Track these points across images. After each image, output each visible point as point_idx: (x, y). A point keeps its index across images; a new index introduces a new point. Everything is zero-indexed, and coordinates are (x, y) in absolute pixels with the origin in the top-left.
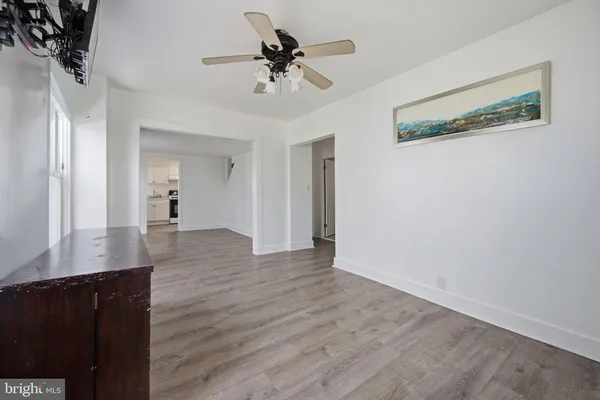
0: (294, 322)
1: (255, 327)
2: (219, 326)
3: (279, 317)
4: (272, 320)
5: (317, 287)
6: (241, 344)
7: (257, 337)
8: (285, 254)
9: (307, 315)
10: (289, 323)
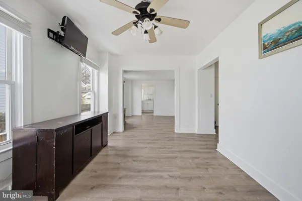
0: (156, 177)
1: (135, 172)
2: (122, 165)
3: (152, 171)
4: (147, 171)
5: (191, 161)
6: (120, 178)
7: (131, 177)
8: (193, 135)
9: (166, 177)
10: (152, 177)
